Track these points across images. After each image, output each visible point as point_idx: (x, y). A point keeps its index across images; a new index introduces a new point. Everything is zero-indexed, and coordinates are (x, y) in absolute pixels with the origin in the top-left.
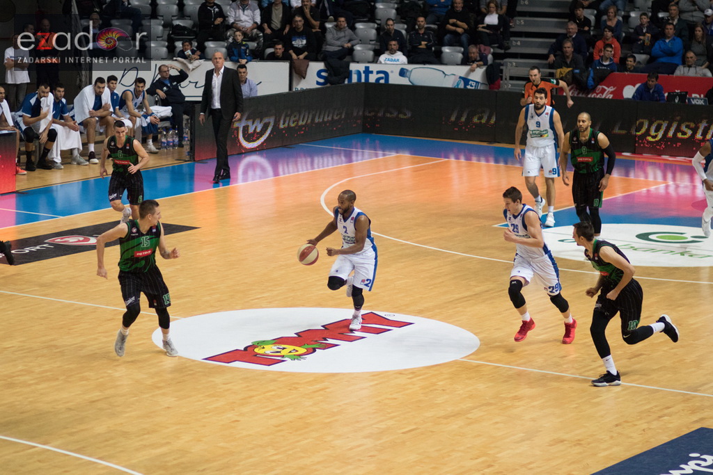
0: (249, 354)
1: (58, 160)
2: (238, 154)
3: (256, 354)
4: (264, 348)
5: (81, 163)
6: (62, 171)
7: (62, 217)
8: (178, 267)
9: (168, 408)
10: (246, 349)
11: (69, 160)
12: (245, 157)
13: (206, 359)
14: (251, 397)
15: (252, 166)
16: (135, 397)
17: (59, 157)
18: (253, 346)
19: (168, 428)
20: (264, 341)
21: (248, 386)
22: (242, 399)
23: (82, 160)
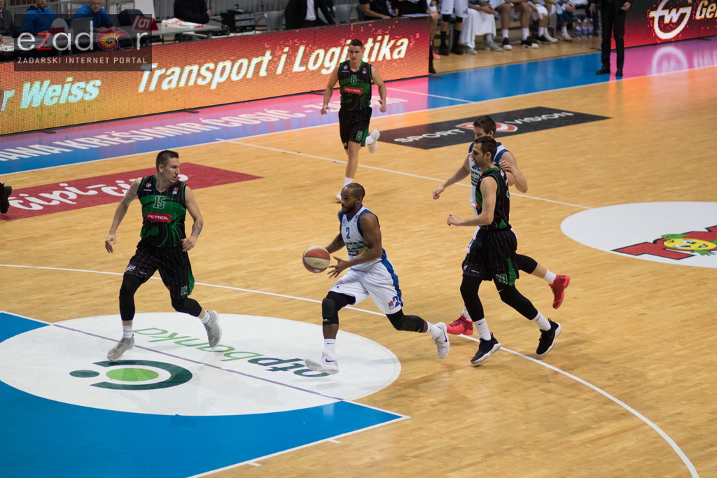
0: (658, 247)
1: (472, 45)
2: (653, 44)
3: (665, 248)
4: (673, 241)
5: (495, 48)
6: (475, 56)
7: (473, 103)
8: (590, 156)
9: (575, 298)
10: (655, 242)
11: (483, 46)
12: (660, 47)
13: (614, 250)
14: (658, 291)
15: (668, 57)
16: (541, 286)
17: (473, 43)
18: (663, 240)
19: (574, 318)
20: (674, 235)
21: (656, 279)
22: (650, 293)
23: (495, 46)
